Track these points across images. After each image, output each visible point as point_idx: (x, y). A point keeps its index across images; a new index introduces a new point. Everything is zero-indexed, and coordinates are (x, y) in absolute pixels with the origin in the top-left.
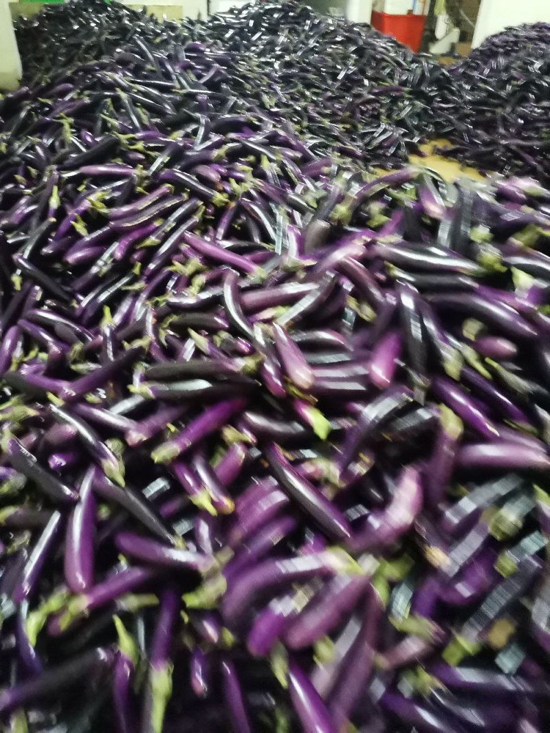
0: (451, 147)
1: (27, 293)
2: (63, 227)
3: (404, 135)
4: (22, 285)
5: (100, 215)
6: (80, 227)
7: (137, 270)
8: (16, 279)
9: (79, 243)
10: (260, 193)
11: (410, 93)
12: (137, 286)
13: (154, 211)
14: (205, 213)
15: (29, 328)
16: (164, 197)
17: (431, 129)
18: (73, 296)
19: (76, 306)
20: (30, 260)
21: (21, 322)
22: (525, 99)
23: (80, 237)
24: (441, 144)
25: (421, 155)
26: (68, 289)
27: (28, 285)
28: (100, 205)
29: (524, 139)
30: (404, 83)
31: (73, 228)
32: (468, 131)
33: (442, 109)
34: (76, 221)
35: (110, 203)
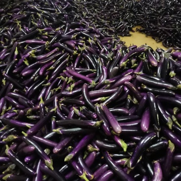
0: (142, 29)
1: (7, 86)
2: (20, 62)
3: (127, 24)
4: (6, 83)
5: (33, 58)
6: (26, 63)
7: (47, 78)
8: (4, 81)
9: (26, 68)
10: (88, 51)
11: (129, 11)
12: (47, 84)
13: (53, 57)
14: (70, 57)
15: (9, 99)
16: (56, 53)
17: (136, 22)
18: (24, 87)
19: (26, 91)
20: (8, 74)
21: (6, 97)
22: (166, 14)
23: (26, 66)
24: (139, 28)
25: (133, 31)
26: (22, 84)
27: (8, 83)
28: (33, 55)
29: (167, 27)
30: (127, 7)
31: (24, 63)
32: (148, 24)
33: (139, 16)
34: (25, 60)
35: (36, 54)
